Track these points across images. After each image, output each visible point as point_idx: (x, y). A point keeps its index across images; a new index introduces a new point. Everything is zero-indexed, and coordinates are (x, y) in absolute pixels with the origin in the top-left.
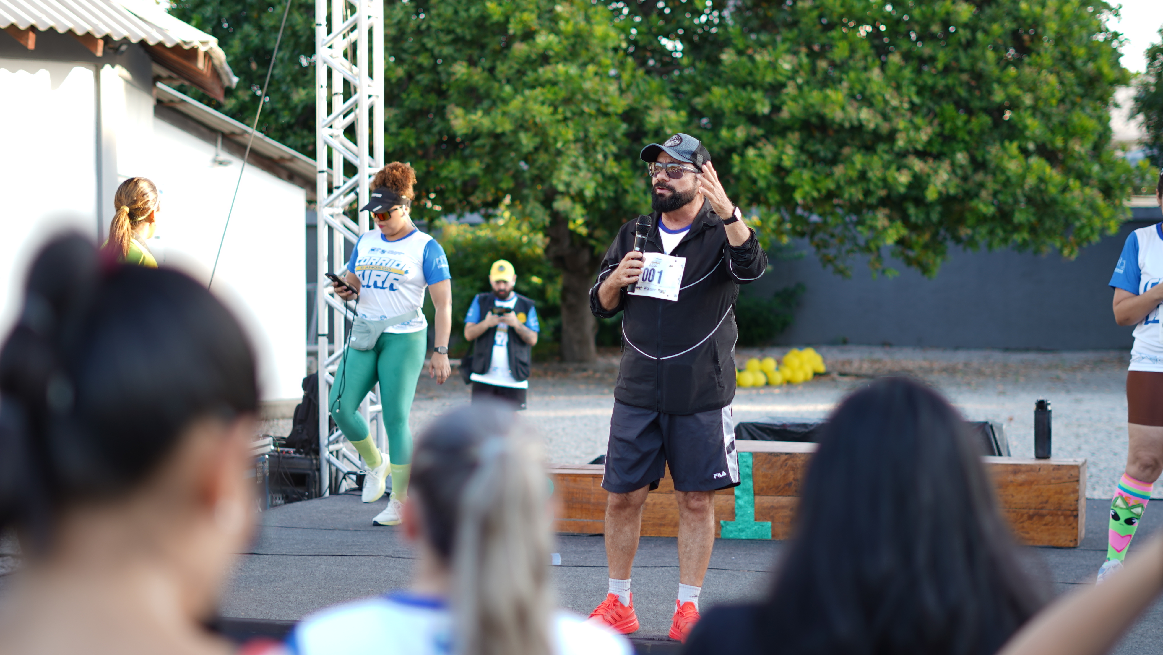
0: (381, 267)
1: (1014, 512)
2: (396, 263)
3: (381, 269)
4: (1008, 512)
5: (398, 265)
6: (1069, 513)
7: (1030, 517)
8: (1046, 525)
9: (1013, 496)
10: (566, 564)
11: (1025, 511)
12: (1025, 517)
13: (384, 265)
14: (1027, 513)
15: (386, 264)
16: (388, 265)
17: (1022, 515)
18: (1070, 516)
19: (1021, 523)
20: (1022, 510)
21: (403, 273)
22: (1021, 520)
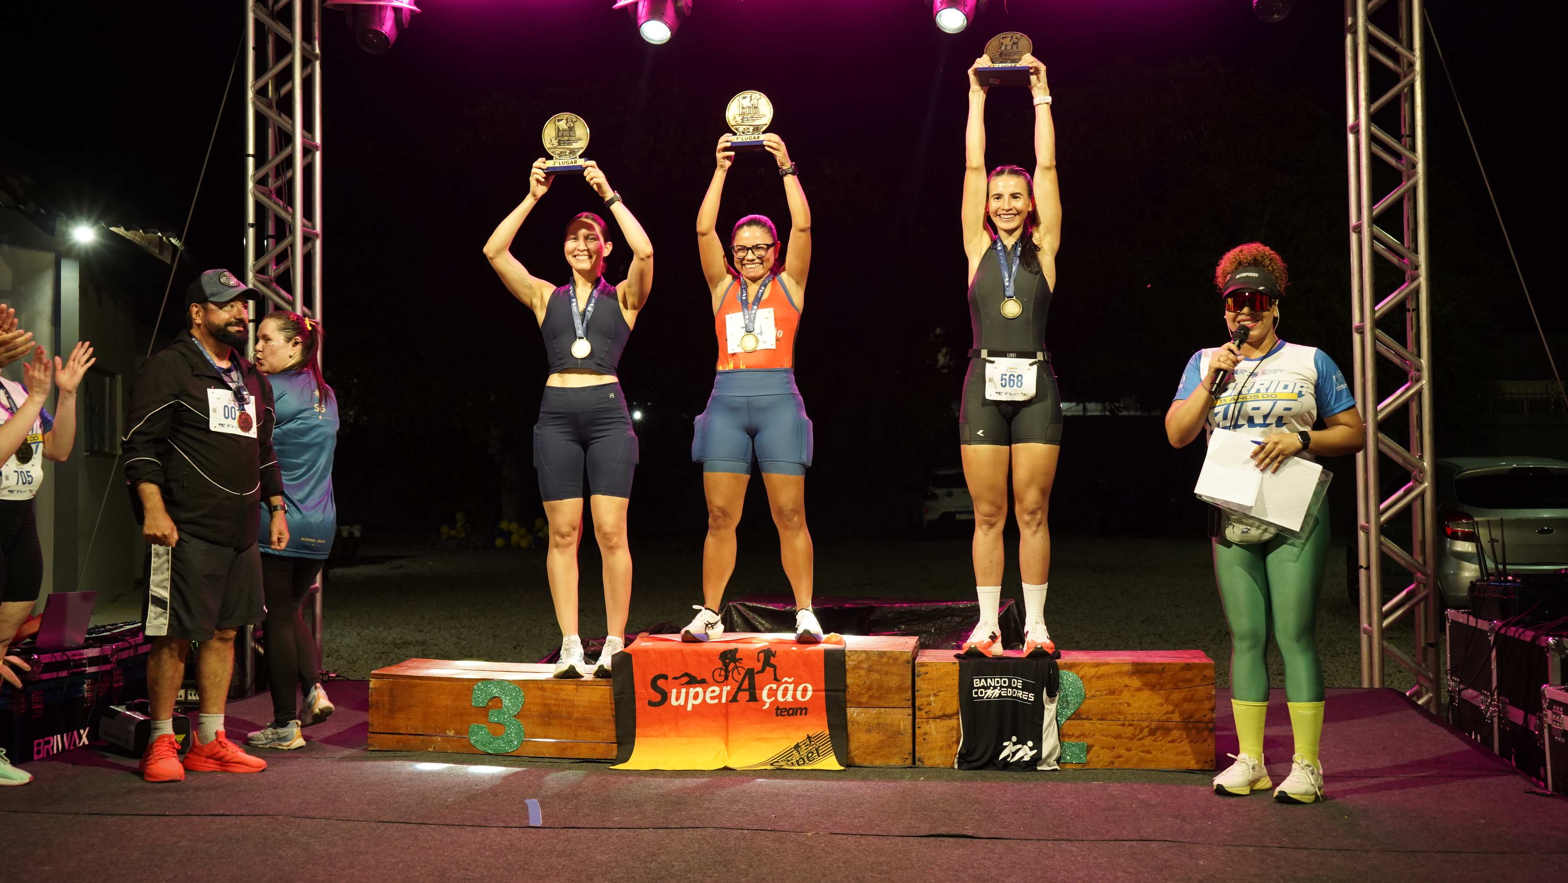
0: (1260, 395)
1: (1130, 725)
2: (1282, 385)
3: (1261, 398)
4: (1123, 725)
5: (1286, 387)
6: (1203, 725)
7: (1152, 732)
8: (1172, 741)
9: (1129, 705)
10: (549, 824)
11: (1145, 724)
12: (1146, 731)
13: (1263, 390)
14: (1148, 726)
15: (1267, 389)
16: (1271, 391)
17: (1142, 730)
18: (1205, 729)
19: (1140, 739)
20: (1142, 723)
21: (1296, 397)
22: (1141, 736)
